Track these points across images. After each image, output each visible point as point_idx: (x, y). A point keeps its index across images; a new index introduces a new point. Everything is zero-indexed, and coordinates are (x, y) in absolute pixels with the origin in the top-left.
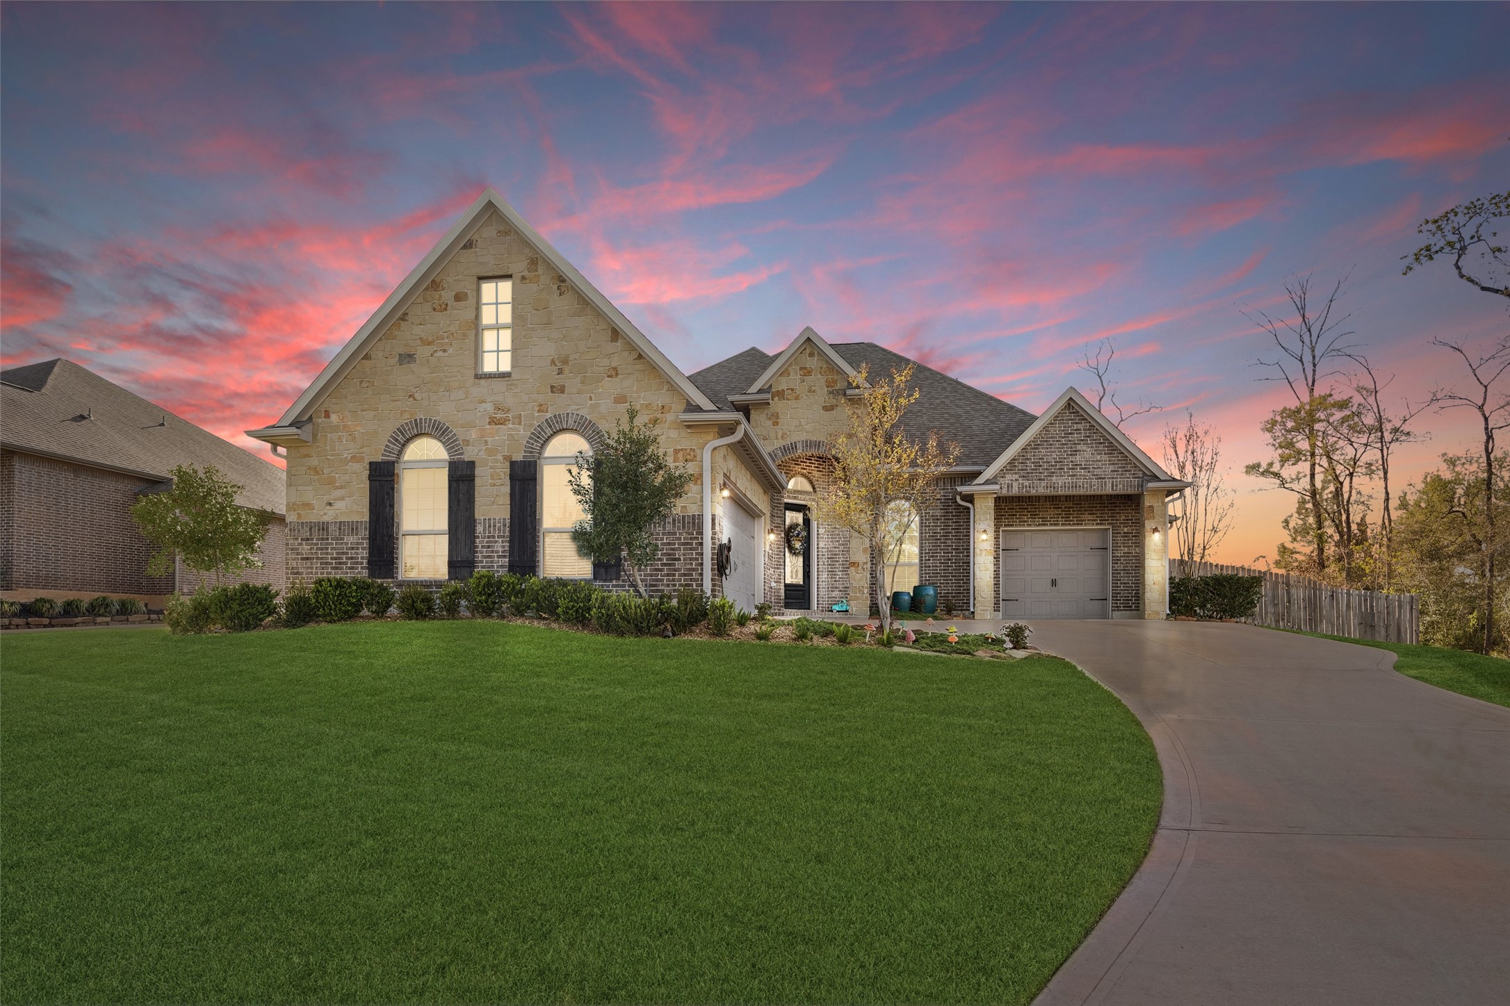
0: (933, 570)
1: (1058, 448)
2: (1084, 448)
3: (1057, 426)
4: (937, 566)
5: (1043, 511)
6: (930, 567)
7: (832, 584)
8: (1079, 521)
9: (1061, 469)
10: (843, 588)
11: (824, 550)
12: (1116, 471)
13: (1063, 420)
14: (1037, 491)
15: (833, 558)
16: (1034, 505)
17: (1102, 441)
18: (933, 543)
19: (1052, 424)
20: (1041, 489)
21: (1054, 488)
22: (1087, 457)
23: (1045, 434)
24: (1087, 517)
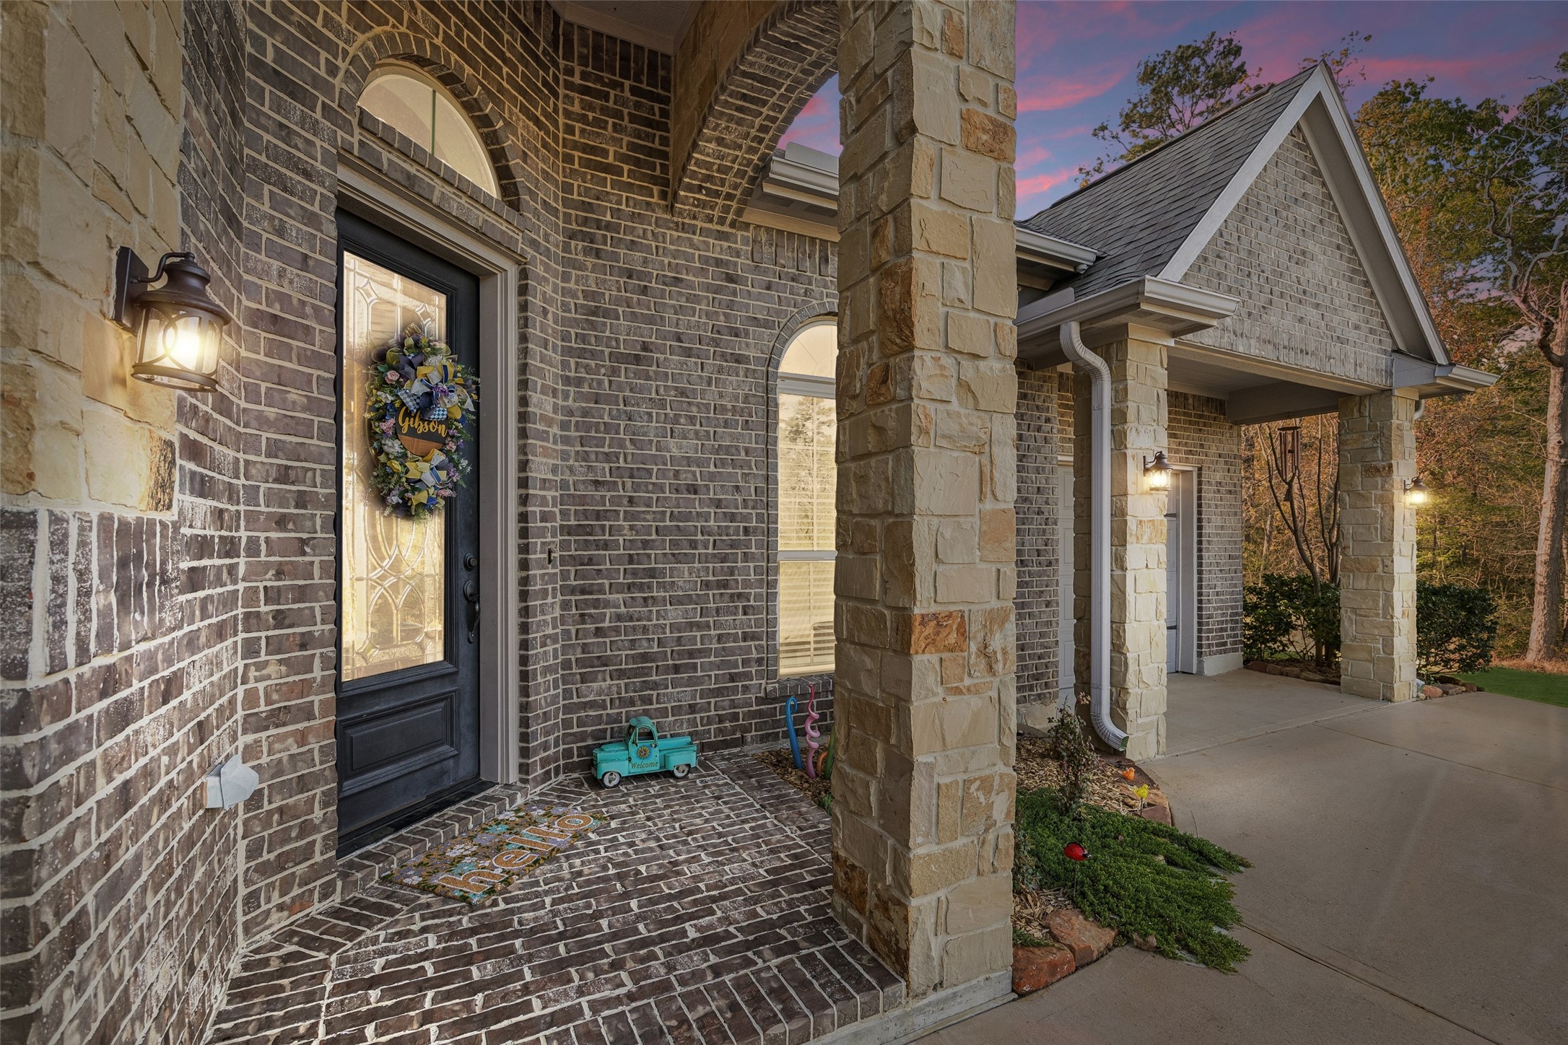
7: (585, 648)
10: (634, 659)
11: (549, 494)
15: (589, 531)
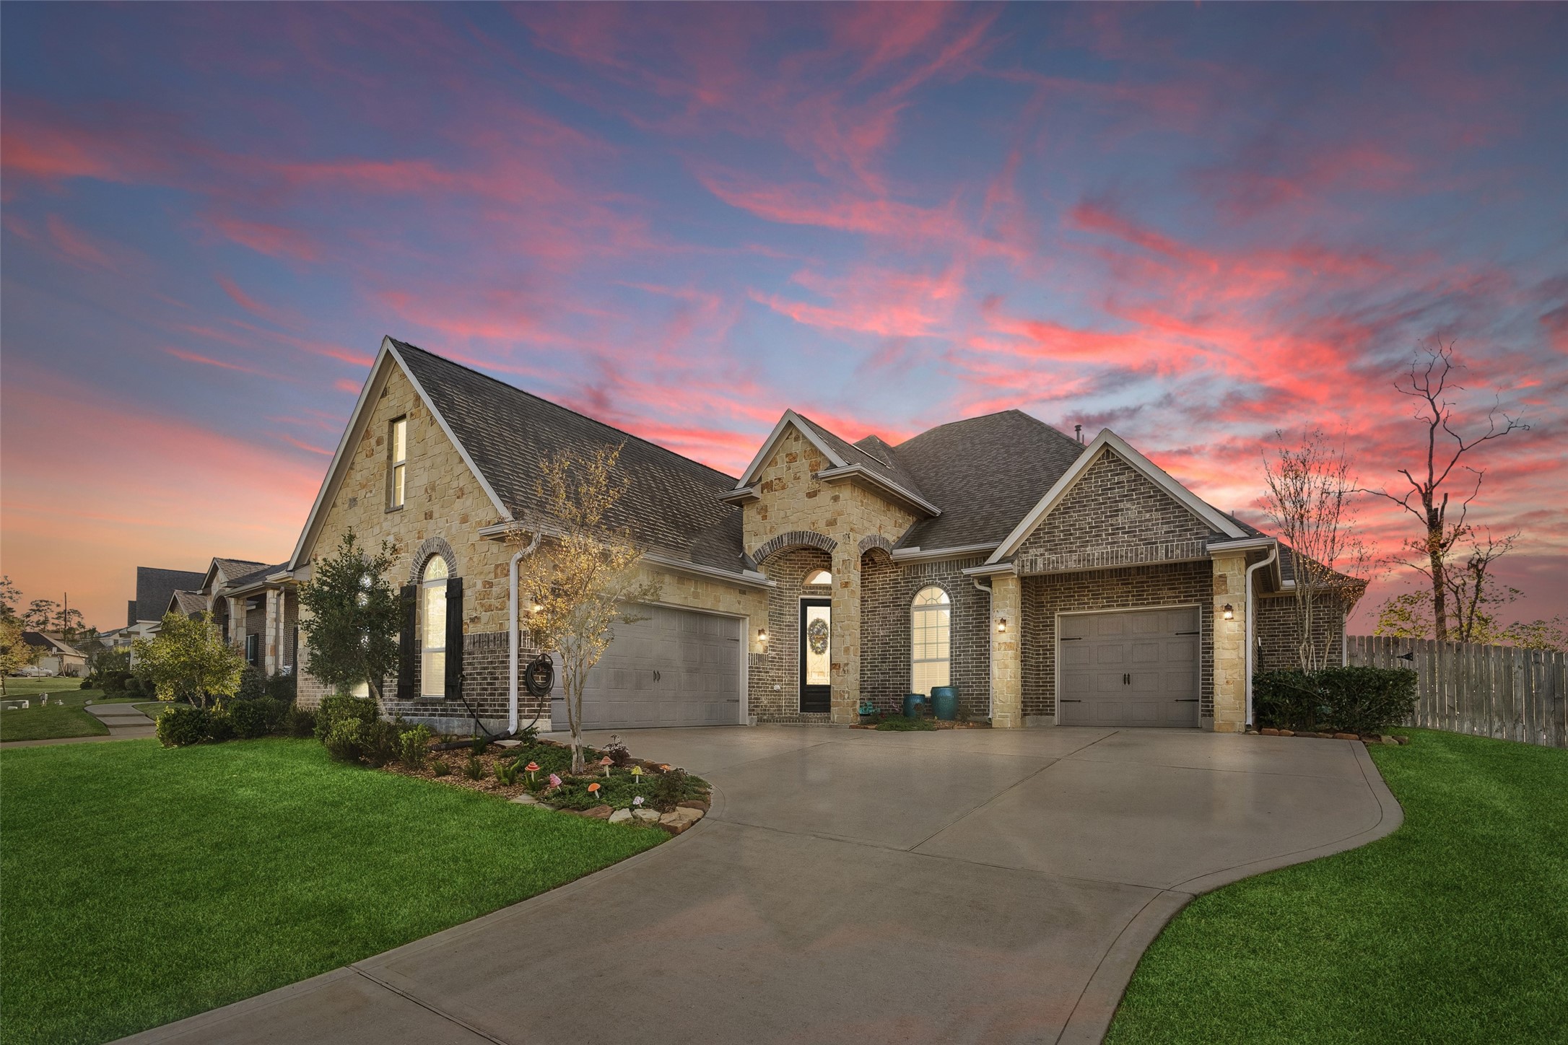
0: (964, 667)
1: (1094, 509)
2: (1128, 505)
3: (1093, 480)
4: (968, 663)
5: (1108, 589)
6: (960, 663)
8: (1155, 599)
9: (1097, 536)
12: (1172, 532)
13: (1100, 472)
14: (1066, 566)
16: (1096, 582)
17: (1152, 493)
18: (964, 635)
19: (1086, 479)
20: (1071, 564)
21: (1089, 561)
22: (1132, 516)
23: (1077, 494)
24: (1166, 592)
